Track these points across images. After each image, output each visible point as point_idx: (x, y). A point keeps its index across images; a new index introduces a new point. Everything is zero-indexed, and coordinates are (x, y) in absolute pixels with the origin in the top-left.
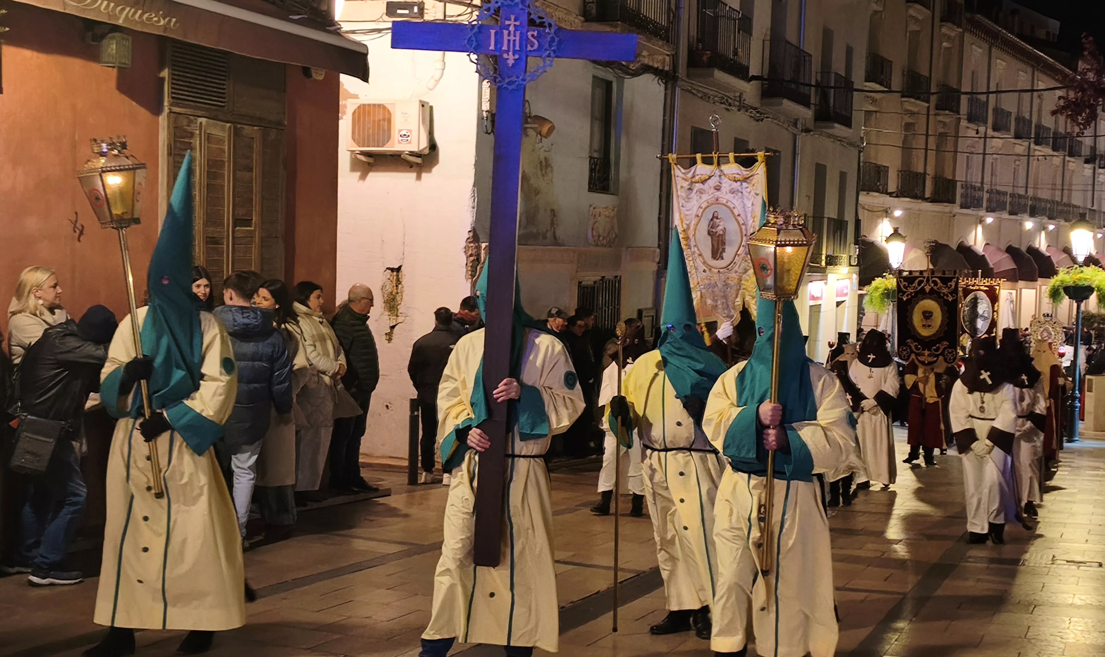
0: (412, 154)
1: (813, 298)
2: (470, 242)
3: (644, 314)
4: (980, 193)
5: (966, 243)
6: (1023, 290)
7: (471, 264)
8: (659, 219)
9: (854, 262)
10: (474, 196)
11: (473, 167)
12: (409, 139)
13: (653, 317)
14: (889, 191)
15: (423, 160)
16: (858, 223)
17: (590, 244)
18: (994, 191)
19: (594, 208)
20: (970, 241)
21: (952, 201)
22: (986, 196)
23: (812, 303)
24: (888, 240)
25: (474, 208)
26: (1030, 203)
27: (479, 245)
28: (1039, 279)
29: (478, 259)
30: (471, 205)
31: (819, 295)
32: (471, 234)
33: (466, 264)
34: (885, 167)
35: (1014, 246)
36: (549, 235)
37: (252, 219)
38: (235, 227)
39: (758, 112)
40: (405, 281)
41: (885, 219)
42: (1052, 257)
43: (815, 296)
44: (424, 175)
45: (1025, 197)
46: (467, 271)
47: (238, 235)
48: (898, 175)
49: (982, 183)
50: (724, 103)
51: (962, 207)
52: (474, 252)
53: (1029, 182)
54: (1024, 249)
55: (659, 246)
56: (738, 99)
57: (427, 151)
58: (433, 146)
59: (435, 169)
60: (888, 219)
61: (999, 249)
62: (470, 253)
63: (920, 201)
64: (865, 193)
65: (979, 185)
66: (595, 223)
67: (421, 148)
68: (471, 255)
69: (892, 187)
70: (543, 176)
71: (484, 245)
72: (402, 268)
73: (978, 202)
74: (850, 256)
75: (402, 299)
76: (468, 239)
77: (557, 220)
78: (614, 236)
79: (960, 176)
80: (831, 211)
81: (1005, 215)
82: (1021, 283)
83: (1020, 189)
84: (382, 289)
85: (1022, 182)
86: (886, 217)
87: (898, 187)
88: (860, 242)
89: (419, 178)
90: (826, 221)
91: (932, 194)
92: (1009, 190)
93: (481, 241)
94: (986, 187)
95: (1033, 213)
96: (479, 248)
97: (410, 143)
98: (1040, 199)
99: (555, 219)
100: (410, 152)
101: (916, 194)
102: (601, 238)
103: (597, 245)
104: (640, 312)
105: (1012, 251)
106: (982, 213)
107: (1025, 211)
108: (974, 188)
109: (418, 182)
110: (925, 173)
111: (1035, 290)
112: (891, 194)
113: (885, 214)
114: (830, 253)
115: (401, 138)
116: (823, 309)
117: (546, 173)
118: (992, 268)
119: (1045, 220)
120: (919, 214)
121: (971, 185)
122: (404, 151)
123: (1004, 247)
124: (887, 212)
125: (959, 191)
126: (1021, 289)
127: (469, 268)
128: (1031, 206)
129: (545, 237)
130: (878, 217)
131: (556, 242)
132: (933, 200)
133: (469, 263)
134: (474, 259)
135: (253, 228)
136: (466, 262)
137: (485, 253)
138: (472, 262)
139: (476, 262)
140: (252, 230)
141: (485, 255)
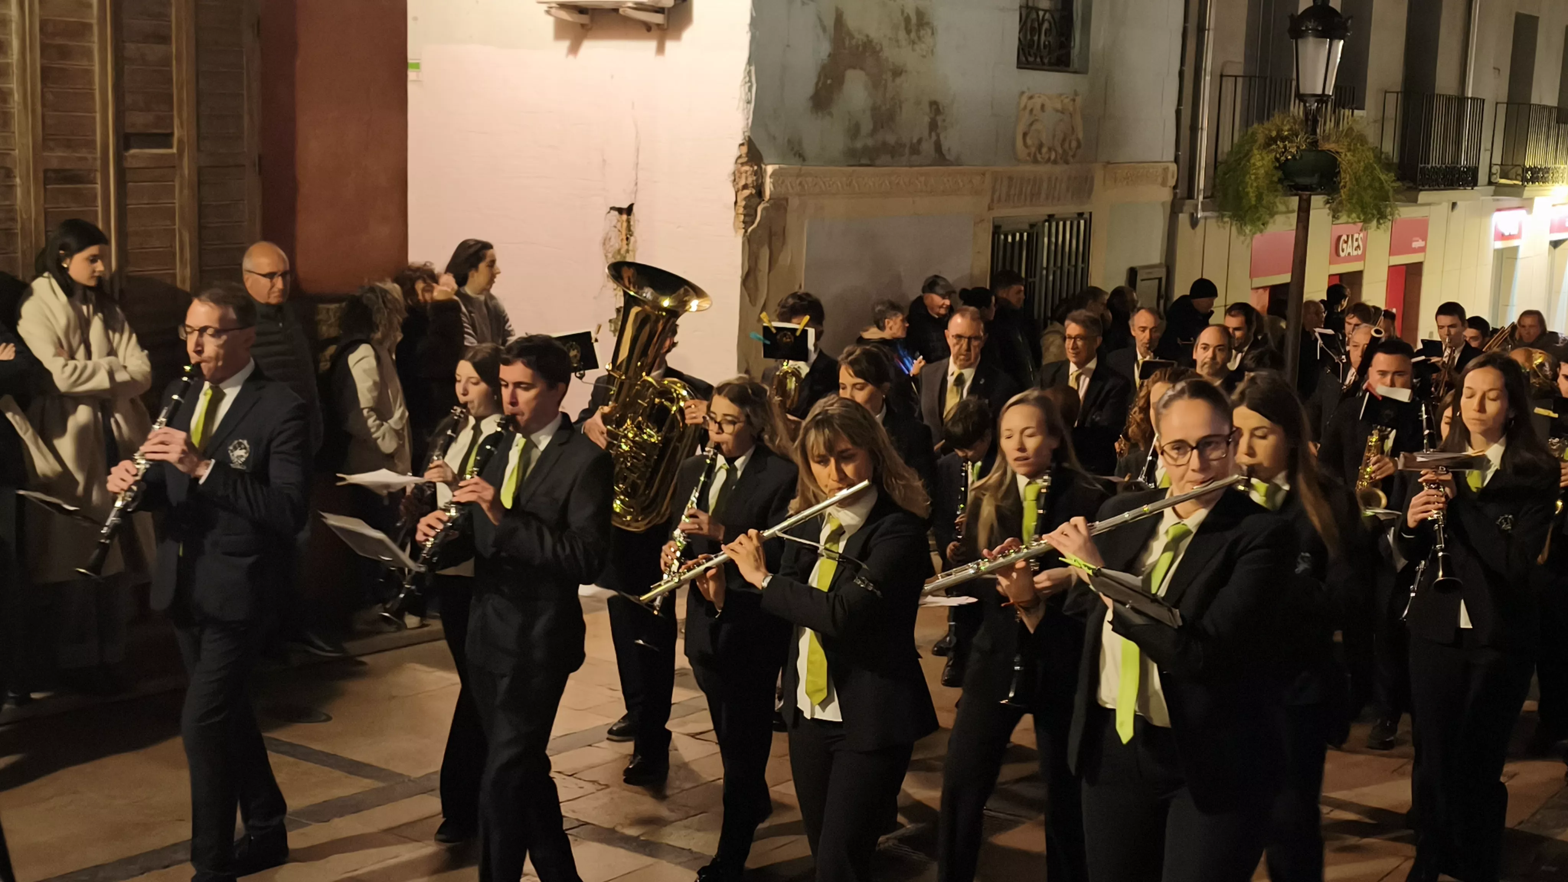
1: (1502, 237)
2: (743, 164)
3: (1142, 276)
7: (744, 203)
8: (1178, 113)
10: (750, 81)
13: (1160, 279)
15: (665, 19)
17: (1019, 161)
19: (1031, 98)
23: (1500, 245)
25: (749, 102)
27: (761, 168)
29: (760, 193)
30: (743, 97)
31: (1514, 232)
32: (745, 149)
33: (736, 203)
36: (927, 147)
37: (172, 134)
38: (125, 150)
40: (637, 229)
43: (1507, 234)
44: (668, 45)
46: (737, 214)
47: (133, 164)
52: (750, 181)
55: (1176, 160)
59: (688, 34)
62: (743, 182)
66: (1031, 124)
68: (745, 187)
70: (914, 43)
71: (770, 169)
72: (635, 208)
76: (740, 157)
77: (944, 120)
78: (1074, 144)
80: (1544, 94)
84: (604, 244)
89: (661, 49)
90: (1533, 109)
93: (765, 161)
96: (759, 174)
99: (939, 119)
102: (1044, 150)
103: (1035, 161)
104: (1133, 273)
109: (660, 58)
116: (1521, 254)
117: (919, 38)
127: (741, 210)
129: (915, 149)
131: (940, 157)
133: (742, 201)
134: (751, 194)
135: (175, 150)
136: (734, 200)
137: (774, 184)
138: (747, 198)
139: (758, 200)
140: (173, 154)
141: (774, 187)
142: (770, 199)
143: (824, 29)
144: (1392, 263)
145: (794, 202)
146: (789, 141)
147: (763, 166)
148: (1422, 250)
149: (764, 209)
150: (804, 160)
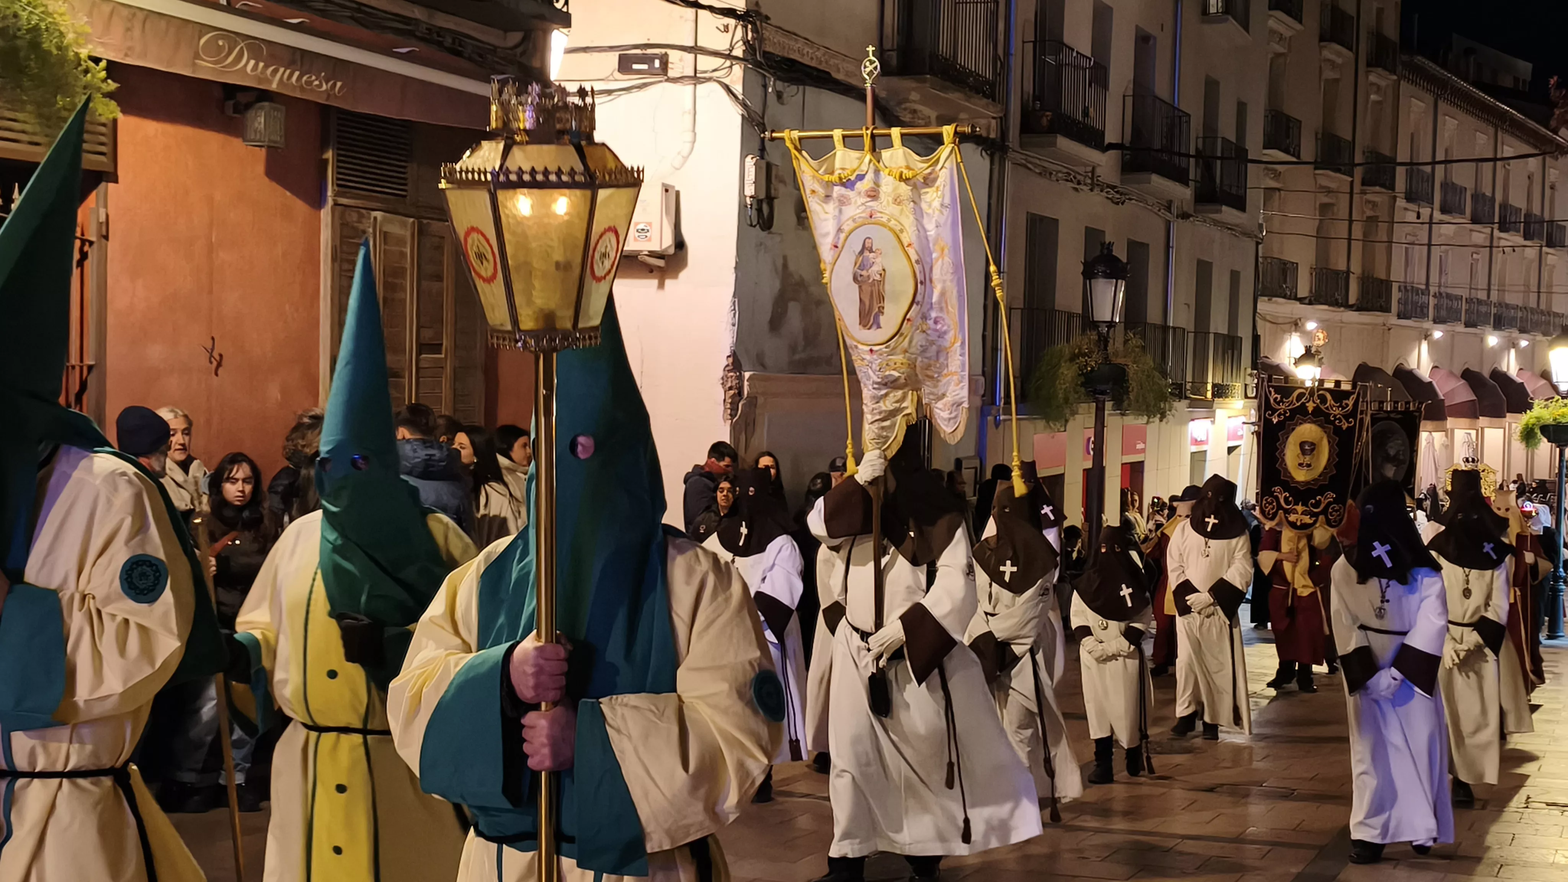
0: (652, 254)
1: (1196, 442)
2: (729, 371)
3: (965, 464)
4: (1425, 298)
5: (1406, 365)
6: (1486, 430)
7: (730, 401)
8: (984, 337)
9: (1252, 393)
10: (734, 309)
11: (733, 270)
12: (647, 234)
13: (976, 468)
14: (1299, 296)
15: (667, 263)
16: (1256, 339)
18: (1444, 295)
20: (1412, 363)
21: (1387, 309)
22: (1432, 302)
23: (1194, 449)
24: (1297, 362)
25: (734, 325)
26: (1494, 310)
27: (741, 373)
28: (1508, 414)
29: (740, 393)
30: (731, 321)
31: (1204, 438)
32: (731, 360)
33: (725, 400)
34: (1293, 263)
35: (1471, 369)
37: (442, 344)
38: (421, 354)
39: (1117, 192)
41: (1294, 333)
42: (1525, 384)
43: (1199, 440)
44: (668, 282)
45: (1488, 303)
46: (725, 409)
47: (422, 365)
48: (1311, 274)
49: (1427, 284)
50: (1071, 181)
51: (1399, 317)
52: (734, 384)
53: (1493, 282)
54: (1486, 373)
55: (984, 374)
56: (1090, 174)
57: (672, 251)
58: (680, 244)
59: (683, 275)
60: (1298, 334)
61: (1451, 373)
62: (729, 385)
63: (1342, 309)
64: (1266, 298)
65: (1423, 287)
67: (664, 247)
68: (730, 388)
69: (1303, 290)
71: (747, 375)
73: (1422, 311)
74: (1246, 385)
76: (728, 365)
79: (1397, 274)
80: (1219, 324)
81: (1460, 328)
82: (1483, 421)
83: (1479, 292)
85: (1482, 282)
86: (1296, 331)
87: (1311, 291)
88: (1260, 366)
89: (661, 285)
90: (1212, 336)
91: (1357, 300)
92: (1465, 294)
93: (744, 369)
94: (1433, 290)
95: (1498, 324)
96: (740, 378)
97: (650, 240)
98: (1507, 306)
100: (649, 252)
101: (1337, 300)
104: (958, 462)
105: (1469, 376)
106: (1427, 324)
107: (1486, 323)
108: (1416, 291)
109: (661, 292)
110: (1348, 272)
111: (1502, 430)
112: (1301, 300)
113: (1294, 327)
114: (1218, 381)
115: (637, 234)
116: (1209, 457)
118: (1443, 400)
119: (1515, 333)
120: (1341, 328)
121: (1412, 287)
122: (642, 251)
123: (1458, 371)
124: (1296, 325)
125: (1396, 295)
126: (1482, 429)
127: (729, 406)
128: (1495, 315)
130: (1284, 332)
132: (1359, 308)
133: (728, 399)
134: (735, 394)
135: (443, 356)
136: (723, 398)
137: (750, 386)
138: (732, 397)
139: (738, 398)
140: (442, 358)
141: (750, 388)
142: (746, 398)
143: (776, 270)
144: (1124, 461)
145: (760, 400)
146: (757, 355)
147: (743, 373)
148: (1143, 451)
149: (743, 405)
150: (766, 368)
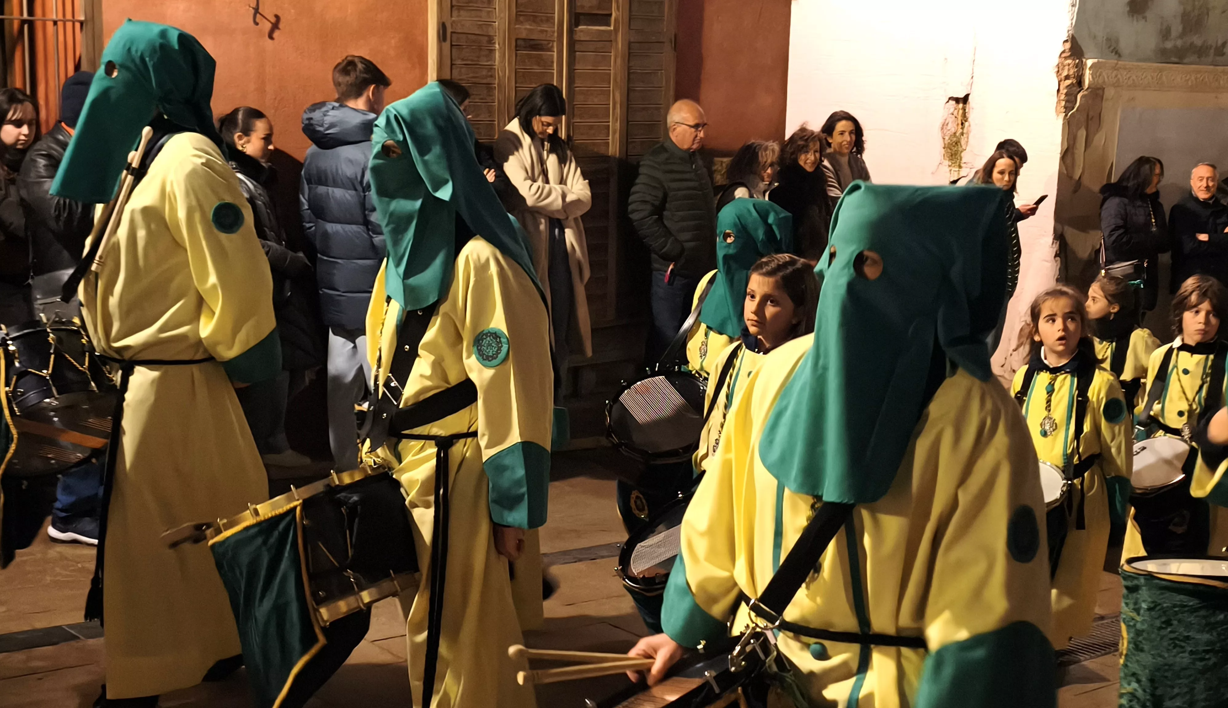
2: (1066, 58)
7: (1065, 91)
25: (1073, 7)
27: (1082, 61)
29: (1080, 83)
32: (1068, 45)
33: (1058, 91)
40: (972, 116)
46: (1059, 102)
47: (581, 37)
52: (1071, 72)
62: (1065, 73)
68: (1067, 77)
71: (1089, 62)
72: (970, 97)
75: (967, 142)
76: (1063, 52)
84: (942, 129)
93: (1086, 56)
96: (1080, 67)
127: (1063, 97)
129: (1220, 51)
133: (1063, 89)
134: (1072, 83)
136: (1057, 88)
137: (1092, 74)
138: (1069, 87)
139: (1077, 89)
140: (611, 30)
141: (1092, 77)
142: (1088, 88)
145: (1109, 93)
146: (1108, 40)
147: (1084, 60)
149: (1082, 97)
150: (1120, 56)
